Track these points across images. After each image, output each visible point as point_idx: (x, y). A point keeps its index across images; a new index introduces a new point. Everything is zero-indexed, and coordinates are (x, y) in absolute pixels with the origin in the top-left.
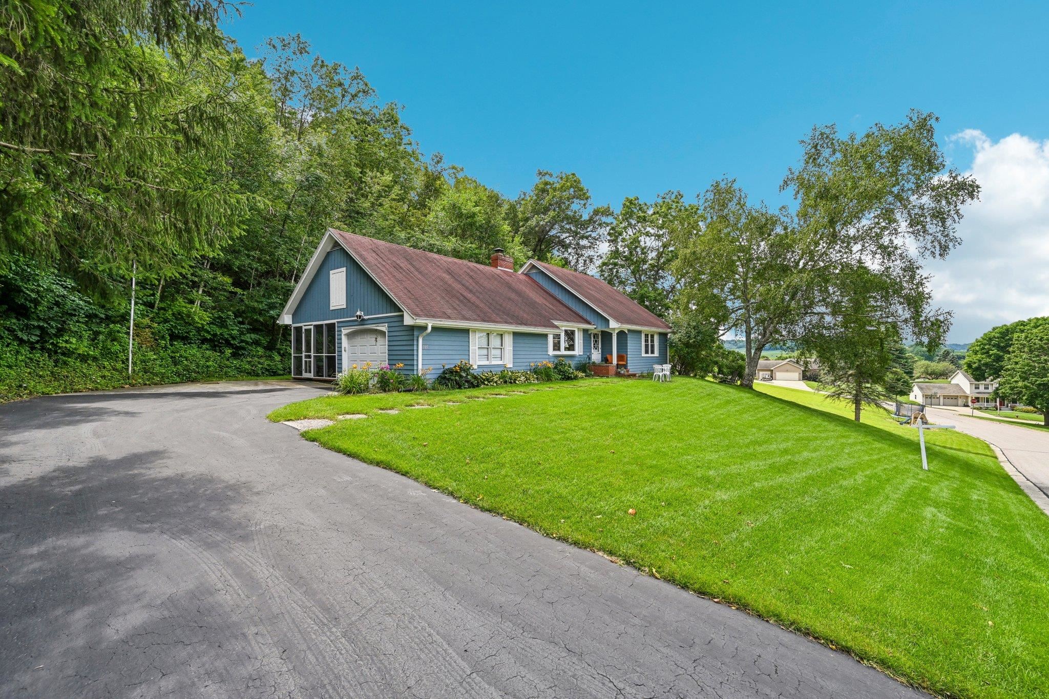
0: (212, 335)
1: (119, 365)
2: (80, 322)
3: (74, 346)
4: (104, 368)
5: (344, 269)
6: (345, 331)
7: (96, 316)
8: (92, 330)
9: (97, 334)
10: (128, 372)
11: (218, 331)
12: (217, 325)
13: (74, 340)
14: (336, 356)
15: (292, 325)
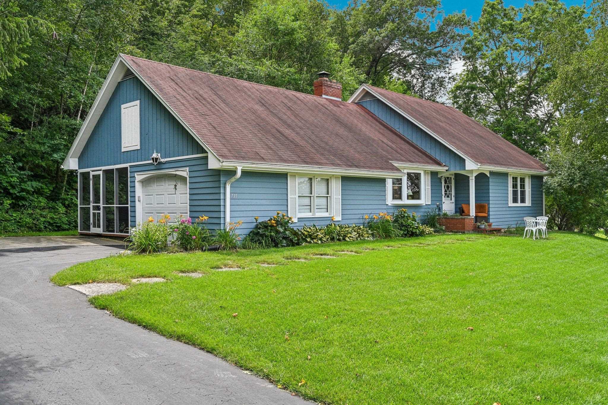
5: (138, 102)
6: (139, 177)
14: (128, 207)
15: (79, 170)
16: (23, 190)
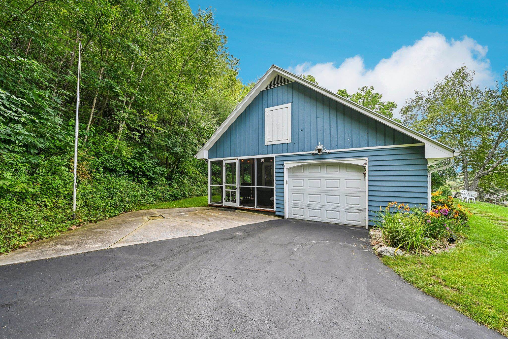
0: (133, 168)
1: (61, 202)
2: (15, 152)
3: (9, 183)
4: (45, 206)
5: (289, 105)
6: (288, 165)
7: (34, 146)
8: (30, 162)
9: (35, 166)
10: (72, 210)
11: (138, 164)
12: (137, 159)
13: (8, 175)
14: (273, 188)
15: (209, 159)
16: (154, 173)
